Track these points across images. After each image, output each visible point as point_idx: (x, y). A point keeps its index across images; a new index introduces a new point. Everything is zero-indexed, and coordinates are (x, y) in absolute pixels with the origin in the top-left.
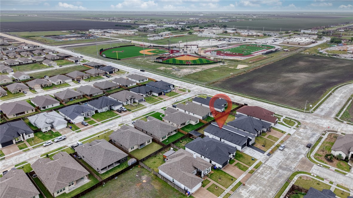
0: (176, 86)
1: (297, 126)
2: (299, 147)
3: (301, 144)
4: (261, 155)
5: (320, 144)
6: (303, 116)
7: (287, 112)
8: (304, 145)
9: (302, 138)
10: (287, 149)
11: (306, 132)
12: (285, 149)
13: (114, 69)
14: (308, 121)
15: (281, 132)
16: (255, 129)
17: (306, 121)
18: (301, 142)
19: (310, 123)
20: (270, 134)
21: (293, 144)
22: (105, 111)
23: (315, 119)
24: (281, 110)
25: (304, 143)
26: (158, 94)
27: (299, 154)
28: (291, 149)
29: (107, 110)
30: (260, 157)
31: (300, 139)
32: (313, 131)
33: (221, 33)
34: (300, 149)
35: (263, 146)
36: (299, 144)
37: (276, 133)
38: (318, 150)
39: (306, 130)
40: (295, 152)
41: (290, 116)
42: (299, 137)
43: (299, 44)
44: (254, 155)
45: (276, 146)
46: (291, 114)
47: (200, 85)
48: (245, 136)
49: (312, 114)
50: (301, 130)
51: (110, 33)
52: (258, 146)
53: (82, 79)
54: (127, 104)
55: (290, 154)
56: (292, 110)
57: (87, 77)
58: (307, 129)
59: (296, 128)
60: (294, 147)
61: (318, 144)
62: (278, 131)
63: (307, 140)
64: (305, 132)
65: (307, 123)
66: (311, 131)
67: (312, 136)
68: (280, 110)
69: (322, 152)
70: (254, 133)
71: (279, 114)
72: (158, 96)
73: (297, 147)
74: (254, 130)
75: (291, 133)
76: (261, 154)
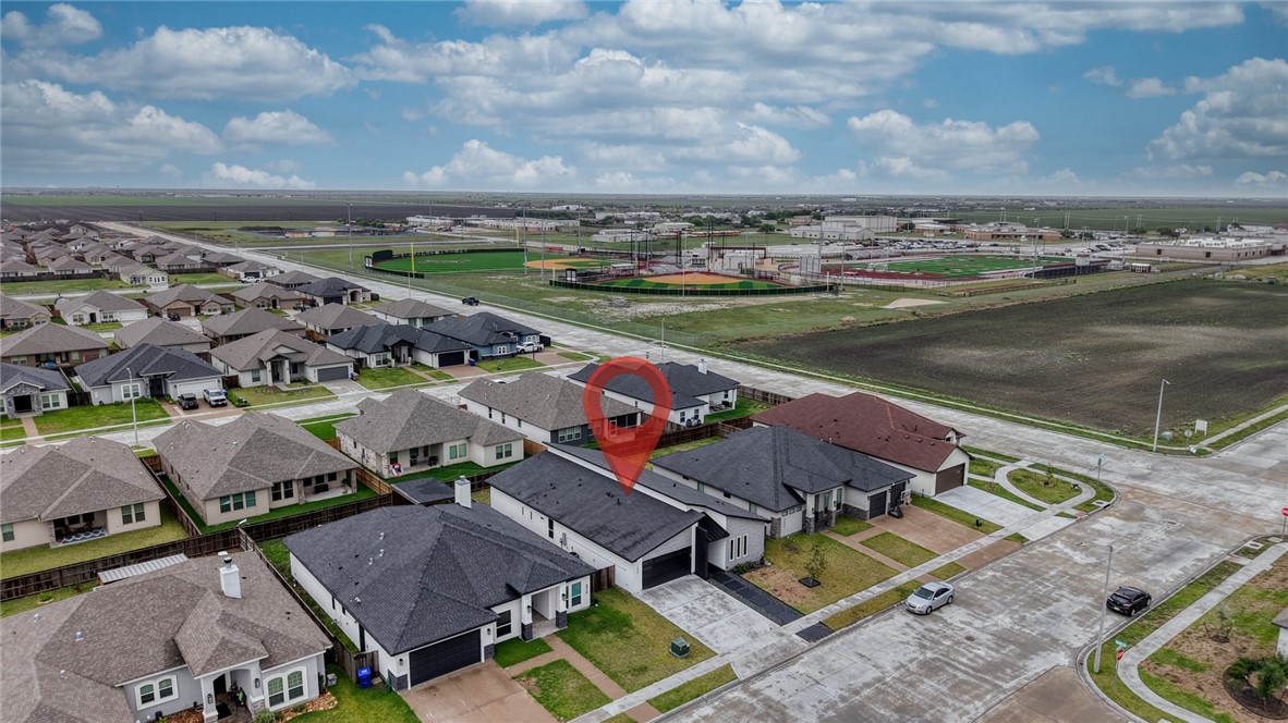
0: (555, 343)
1: (1088, 506)
2: (1051, 608)
3: (1076, 592)
4: (757, 628)
5: (1212, 599)
6: (1140, 465)
7: (1051, 446)
8: (1090, 600)
9: (1093, 560)
10: (963, 611)
11: (1133, 536)
12: (954, 608)
13: (350, 291)
14: (1161, 488)
15: (968, 523)
16: (785, 486)
17: (1154, 486)
18: (1081, 580)
19: (1172, 496)
20: (893, 527)
21: (1015, 586)
22: (123, 399)
23: (1213, 478)
24: (1021, 437)
25: (1095, 588)
26: (436, 359)
27: (1030, 648)
28: (990, 611)
29: (136, 394)
30: (743, 640)
31: (1076, 563)
32: (1180, 530)
33: (891, 230)
34: (1054, 616)
35: (804, 582)
36: (1060, 588)
37: (931, 527)
38: (1186, 634)
39: (1135, 524)
40: (1010, 630)
41: (1067, 461)
42: (1078, 557)
43: (1208, 255)
44: (710, 626)
45: (897, 589)
46: (1070, 454)
47: (671, 346)
48: (685, 508)
49: (1203, 460)
50: (1105, 523)
51: (476, 226)
52: (778, 579)
53: (193, 314)
54: (258, 384)
55: (970, 638)
56: (1085, 441)
57: (218, 307)
58: (1143, 519)
59: (1073, 512)
60: (1015, 601)
61: (1195, 598)
62: (951, 517)
63: (1126, 574)
64: (1125, 533)
65: (1153, 497)
66: (1168, 533)
67: (1167, 557)
68: (1011, 437)
69: (1209, 647)
70: (772, 504)
71: (999, 451)
72: (436, 365)
73: (1036, 602)
74: (783, 490)
75: (1032, 533)
76: (762, 623)
